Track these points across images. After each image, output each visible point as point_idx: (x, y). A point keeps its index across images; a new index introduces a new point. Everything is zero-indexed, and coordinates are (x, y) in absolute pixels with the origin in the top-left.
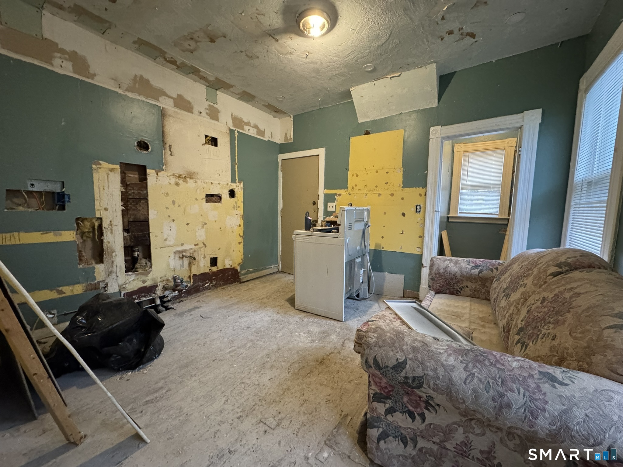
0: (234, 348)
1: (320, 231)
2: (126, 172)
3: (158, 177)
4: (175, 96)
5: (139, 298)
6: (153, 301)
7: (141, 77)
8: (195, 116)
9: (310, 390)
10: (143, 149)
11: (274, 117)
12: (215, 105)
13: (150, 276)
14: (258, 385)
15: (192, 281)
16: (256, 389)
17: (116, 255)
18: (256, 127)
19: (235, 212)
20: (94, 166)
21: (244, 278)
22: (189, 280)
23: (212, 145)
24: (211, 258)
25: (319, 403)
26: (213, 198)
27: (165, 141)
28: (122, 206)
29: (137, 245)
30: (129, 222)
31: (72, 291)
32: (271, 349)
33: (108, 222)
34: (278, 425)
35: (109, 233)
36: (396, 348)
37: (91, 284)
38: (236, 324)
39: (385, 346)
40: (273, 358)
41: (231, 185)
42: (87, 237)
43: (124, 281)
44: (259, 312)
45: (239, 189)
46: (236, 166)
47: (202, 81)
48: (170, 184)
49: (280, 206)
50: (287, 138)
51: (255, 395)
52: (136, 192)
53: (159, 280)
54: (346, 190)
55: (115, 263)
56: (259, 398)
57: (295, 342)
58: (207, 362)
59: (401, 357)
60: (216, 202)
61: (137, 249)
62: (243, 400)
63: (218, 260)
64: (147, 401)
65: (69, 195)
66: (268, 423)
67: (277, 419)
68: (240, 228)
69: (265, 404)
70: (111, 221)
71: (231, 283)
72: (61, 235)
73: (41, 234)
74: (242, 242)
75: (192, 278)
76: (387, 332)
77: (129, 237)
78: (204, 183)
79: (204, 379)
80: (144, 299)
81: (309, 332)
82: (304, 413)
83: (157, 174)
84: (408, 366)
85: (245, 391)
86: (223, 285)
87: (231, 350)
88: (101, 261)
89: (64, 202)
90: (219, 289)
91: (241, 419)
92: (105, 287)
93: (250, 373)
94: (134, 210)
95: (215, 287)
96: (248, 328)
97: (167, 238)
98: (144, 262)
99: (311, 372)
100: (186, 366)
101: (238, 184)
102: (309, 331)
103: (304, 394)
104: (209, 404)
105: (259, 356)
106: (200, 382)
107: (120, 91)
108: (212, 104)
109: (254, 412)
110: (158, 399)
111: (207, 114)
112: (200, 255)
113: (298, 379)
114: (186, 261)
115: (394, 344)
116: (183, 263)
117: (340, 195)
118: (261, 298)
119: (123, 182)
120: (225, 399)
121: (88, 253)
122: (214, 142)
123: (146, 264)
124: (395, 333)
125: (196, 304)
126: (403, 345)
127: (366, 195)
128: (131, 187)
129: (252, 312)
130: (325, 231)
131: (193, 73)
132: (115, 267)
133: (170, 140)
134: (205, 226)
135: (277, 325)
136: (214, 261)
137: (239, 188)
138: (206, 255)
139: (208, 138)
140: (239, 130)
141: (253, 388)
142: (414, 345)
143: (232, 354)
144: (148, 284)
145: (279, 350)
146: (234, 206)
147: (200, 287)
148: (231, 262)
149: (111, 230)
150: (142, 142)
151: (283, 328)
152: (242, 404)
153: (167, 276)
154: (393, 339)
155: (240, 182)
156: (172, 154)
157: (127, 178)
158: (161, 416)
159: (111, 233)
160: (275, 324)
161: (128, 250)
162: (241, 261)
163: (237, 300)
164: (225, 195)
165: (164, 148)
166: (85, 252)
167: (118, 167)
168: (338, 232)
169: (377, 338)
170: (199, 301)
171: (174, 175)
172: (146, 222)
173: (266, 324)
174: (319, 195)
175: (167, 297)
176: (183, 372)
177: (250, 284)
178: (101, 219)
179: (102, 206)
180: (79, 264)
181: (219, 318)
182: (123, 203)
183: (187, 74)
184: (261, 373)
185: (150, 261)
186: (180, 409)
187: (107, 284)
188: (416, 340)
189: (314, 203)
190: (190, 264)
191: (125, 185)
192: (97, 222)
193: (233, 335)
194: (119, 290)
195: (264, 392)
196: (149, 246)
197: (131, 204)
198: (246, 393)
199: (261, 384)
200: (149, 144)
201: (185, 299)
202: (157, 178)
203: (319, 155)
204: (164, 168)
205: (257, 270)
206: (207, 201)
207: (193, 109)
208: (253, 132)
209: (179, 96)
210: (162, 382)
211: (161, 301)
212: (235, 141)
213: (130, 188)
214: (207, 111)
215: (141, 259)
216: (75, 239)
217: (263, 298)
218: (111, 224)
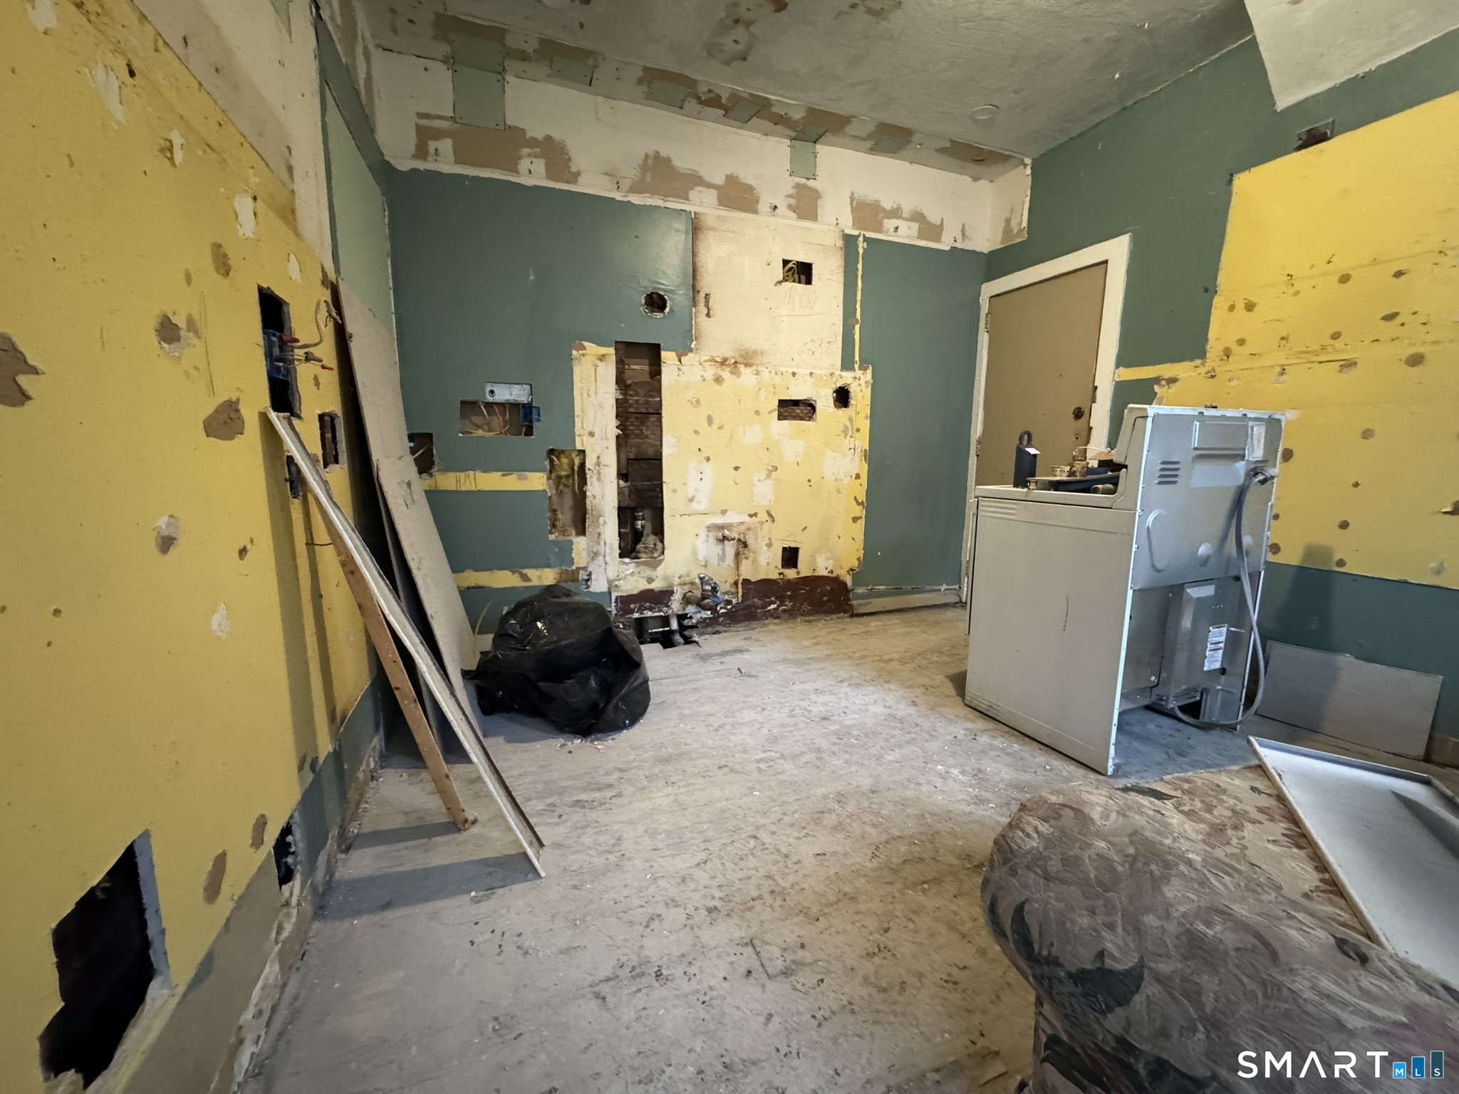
0: (772, 754)
1: (1057, 486)
2: (627, 361)
3: (681, 367)
4: (719, 180)
5: (641, 610)
6: (665, 621)
7: (657, 156)
8: (764, 217)
9: (912, 926)
10: (656, 310)
11: (975, 179)
12: (811, 183)
13: (660, 571)
14: (786, 856)
15: (740, 594)
16: (776, 862)
17: (605, 522)
18: (918, 217)
19: (848, 442)
20: (574, 352)
21: (860, 605)
22: (733, 590)
23: (800, 282)
24: (784, 549)
25: (921, 975)
26: (797, 409)
27: (699, 289)
28: (617, 427)
29: (642, 508)
30: (628, 460)
31: (540, 577)
32: (855, 784)
33: (595, 460)
34: (786, 973)
35: (595, 479)
36: (1110, 909)
37: (566, 570)
38: (802, 703)
39: (1064, 882)
40: (850, 808)
41: (841, 377)
42: (565, 485)
43: (616, 574)
44: (867, 689)
45: (860, 384)
46: (857, 327)
47: (779, 127)
48: (704, 380)
49: (977, 429)
50: (1011, 230)
51: (768, 877)
52: (642, 400)
53: (676, 581)
54: (1198, 362)
55: (602, 536)
56: (772, 888)
57: (924, 789)
58: (707, 766)
59: (1121, 954)
60: (802, 419)
61: (641, 514)
62: (741, 875)
63: (801, 554)
64: (577, 801)
65: (539, 408)
66: (764, 954)
67: (790, 957)
68: (858, 481)
69: (781, 906)
70: (598, 457)
71: (830, 612)
72: (526, 478)
73: (502, 476)
74: (861, 518)
75: (740, 586)
76: (1099, 835)
77: (627, 489)
78: (776, 373)
79: (684, 797)
80: (649, 614)
81: (978, 774)
82: (866, 979)
83: (680, 361)
84: (1138, 999)
85: (750, 857)
86: (810, 614)
87: (764, 755)
88: (582, 531)
89: (531, 421)
90: (799, 620)
91: (714, 915)
92: (588, 580)
93: (779, 821)
94: (638, 436)
95: (791, 615)
96: (824, 719)
97: (694, 497)
98: (652, 542)
99: (937, 881)
100: (667, 760)
101: (859, 373)
102: (980, 770)
103: (887, 930)
104: (669, 853)
105: (820, 791)
106: (676, 801)
107: (619, 196)
108: (803, 181)
109: (748, 913)
110: (595, 804)
111: (790, 207)
112: (759, 538)
113: (891, 883)
114: (730, 548)
115: (1107, 891)
116: (724, 551)
117: (1172, 381)
118: (886, 657)
119: (620, 381)
120: (702, 856)
121: (565, 517)
122: (803, 272)
123: (655, 545)
124: (1131, 851)
125: (743, 644)
126: (1148, 910)
127: (1283, 372)
128: (634, 390)
129: (849, 685)
130: (1073, 487)
131: (756, 114)
132: (602, 544)
133: (707, 282)
134: (774, 474)
135: (897, 732)
136: (790, 557)
137: (862, 382)
138: (773, 541)
139: (790, 265)
140: (868, 234)
141: (773, 857)
142: (1202, 927)
143: (762, 766)
144: (657, 585)
145: (873, 792)
146: (846, 427)
147: (757, 608)
148: (831, 562)
149: (599, 473)
150: (655, 296)
151: (908, 743)
152: (731, 884)
153: (692, 577)
154: (1112, 870)
155: (863, 368)
156: (711, 313)
157: (628, 373)
158: (583, 839)
159: (599, 479)
160: (894, 728)
161: (626, 515)
162: (856, 564)
163: (825, 652)
164: (825, 402)
165: (694, 302)
166: (562, 514)
167: (611, 351)
168: (1113, 492)
169: (1049, 842)
170: (750, 638)
171: (713, 360)
172: (658, 459)
173: (870, 722)
174: (1096, 388)
175: (691, 617)
176: (656, 770)
177: (874, 623)
178: (584, 451)
179: (585, 426)
180: (551, 533)
181: (771, 682)
182: (619, 423)
183: (744, 121)
184: (806, 831)
185: (662, 541)
186: (619, 839)
187: (590, 574)
188: (1225, 914)
189: (1078, 414)
190: (737, 555)
191: (623, 387)
192: (578, 458)
193: (783, 725)
194: (609, 589)
195: (791, 878)
196: (661, 509)
197: (632, 425)
198: (752, 862)
199: (794, 858)
200: (666, 297)
201: (725, 629)
202: (679, 369)
203: (1106, 262)
204: (693, 346)
205: (898, 591)
206: (781, 417)
207: (757, 202)
208: (906, 233)
209: (731, 180)
210: (616, 775)
211: (680, 624)
212: (858, 262)
213: (631, 393)
214: (792, 201)
215: (648, 535)
216: (545, 487)
217: (891, 660)
218: (598, 464)
